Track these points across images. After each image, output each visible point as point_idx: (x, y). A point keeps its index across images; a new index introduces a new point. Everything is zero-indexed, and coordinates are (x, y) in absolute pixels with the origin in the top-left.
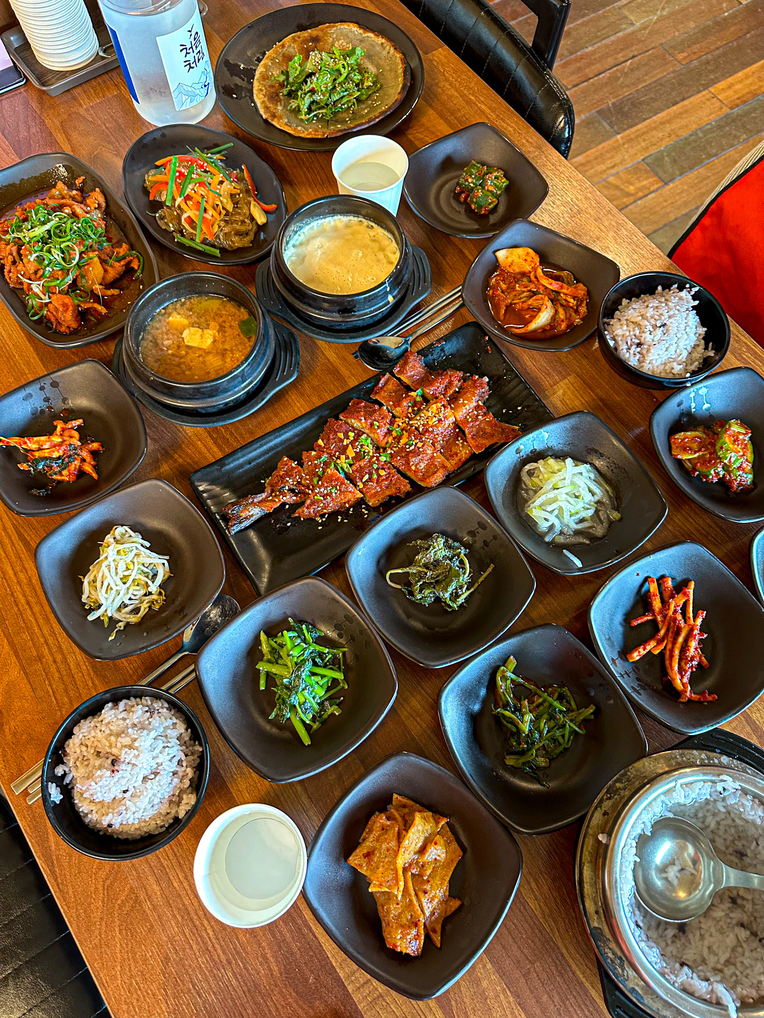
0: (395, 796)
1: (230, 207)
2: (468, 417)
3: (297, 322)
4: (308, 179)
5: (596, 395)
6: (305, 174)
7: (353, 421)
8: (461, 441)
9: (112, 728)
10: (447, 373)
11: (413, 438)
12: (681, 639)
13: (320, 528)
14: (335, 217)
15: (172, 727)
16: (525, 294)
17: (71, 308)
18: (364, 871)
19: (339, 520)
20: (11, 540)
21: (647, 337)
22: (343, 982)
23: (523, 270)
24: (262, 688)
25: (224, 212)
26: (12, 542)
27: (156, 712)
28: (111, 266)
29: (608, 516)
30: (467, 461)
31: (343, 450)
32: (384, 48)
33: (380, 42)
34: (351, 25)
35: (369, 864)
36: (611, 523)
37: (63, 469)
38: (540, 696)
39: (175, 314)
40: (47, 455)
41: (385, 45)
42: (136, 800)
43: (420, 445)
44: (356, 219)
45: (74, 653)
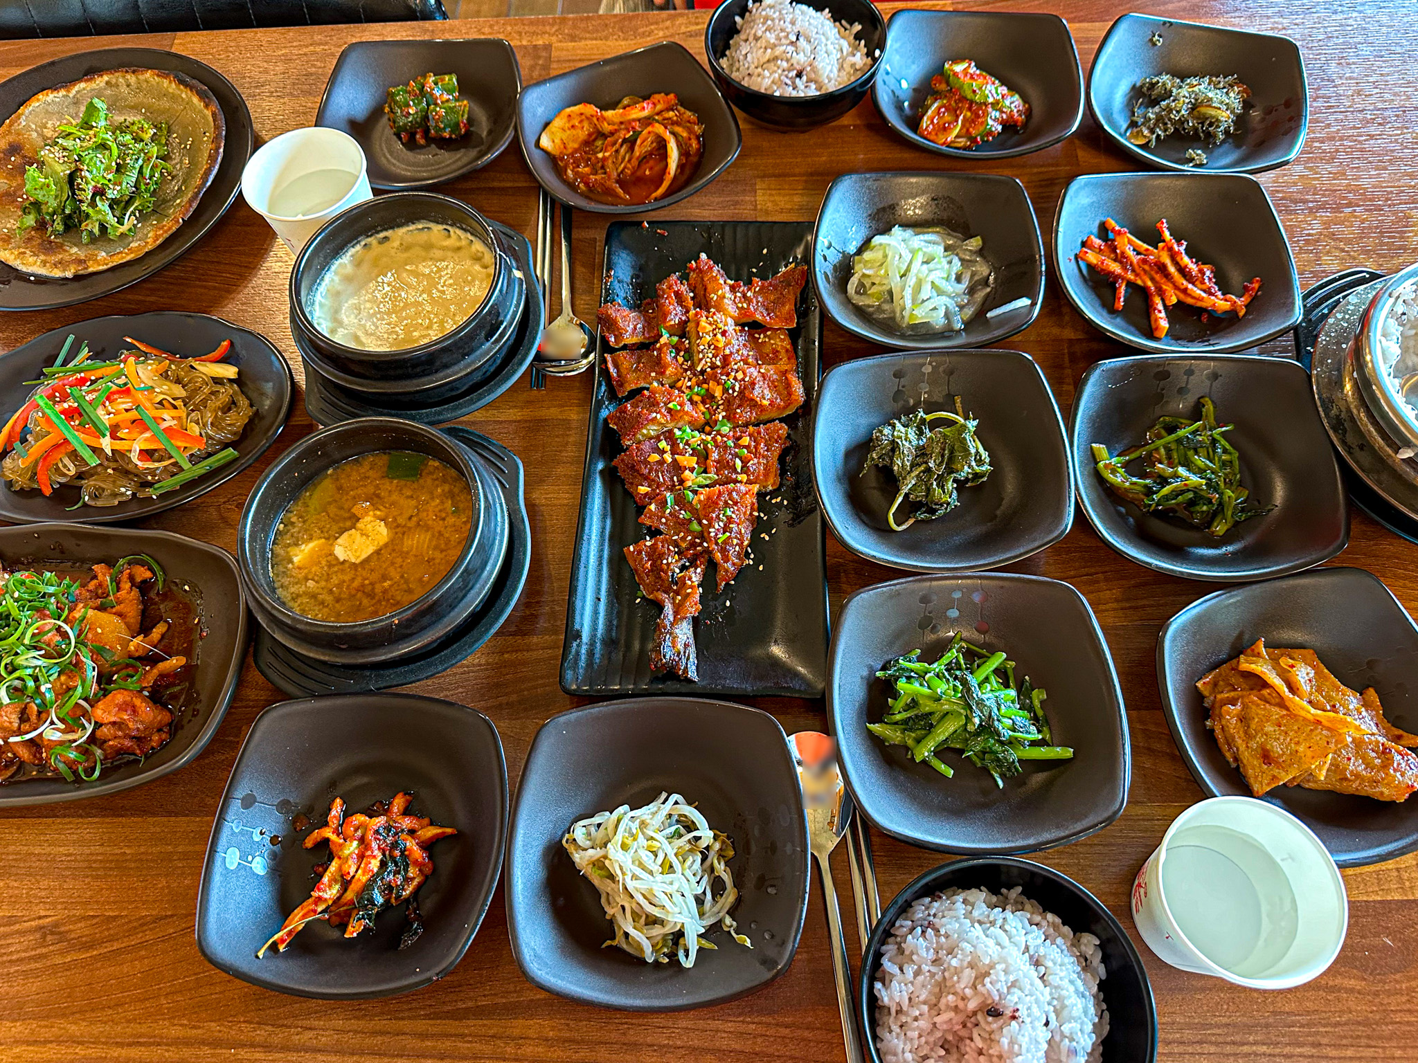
0: (1199, 684)
1: (179, 391)
2: (740, 305)
3: (440, 413)
4: (215, 288)
5: (800, 175)
6: (205, 287)
7: (645, 431)
8: (762, 336)
9: (922, 998)
10: (663, 290)
11: (724, 377)
12: (1172, 269)
13: (761, 568)
14: (333, 268)
15: (969, 908)
16: (623, 150)
17: (137, 702)
18: (1285, 778)
19: (767, 538)
20: (451, 1036)
21: (800, 59)
22: (1408, 901)
23: (580, 140)
24: (950, 773)
25: (179, 403)
26: (455, 1035)
27: (931, 918)
28: (119, 603)
29: (970, 251)
30: (794, 344)
31: (677, 468)
32: (117, 86)
33: (102, 84)
34: (40, 96)
35: (1279, 765)
36: (981, 252)
37: (406, 871)
38: (1157, 449)
39: (293, 551)
40: (364, 879)
41: (114, 81)
42: (1065, 1013)
43: (740, 375)
44: (358, 247)
45: (717, 1031)
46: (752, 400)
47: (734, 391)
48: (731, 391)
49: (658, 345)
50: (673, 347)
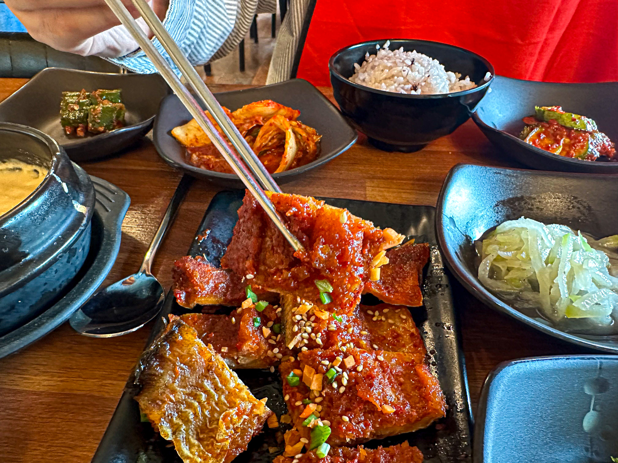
8: (377, 313)
11: (326, 363)
46: (368, 402)
47: (340, 385)
48: (335, 385)
49: (239, 310)
50: (259, 314)
